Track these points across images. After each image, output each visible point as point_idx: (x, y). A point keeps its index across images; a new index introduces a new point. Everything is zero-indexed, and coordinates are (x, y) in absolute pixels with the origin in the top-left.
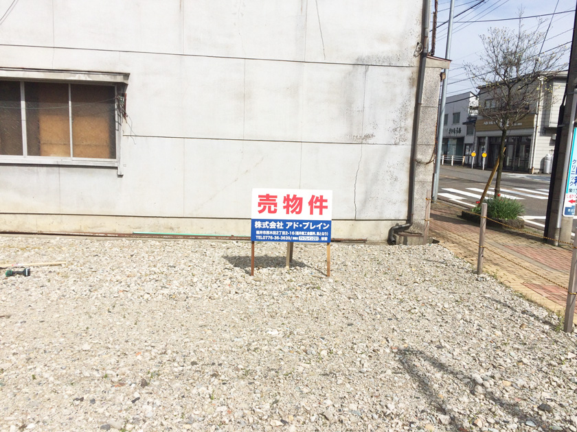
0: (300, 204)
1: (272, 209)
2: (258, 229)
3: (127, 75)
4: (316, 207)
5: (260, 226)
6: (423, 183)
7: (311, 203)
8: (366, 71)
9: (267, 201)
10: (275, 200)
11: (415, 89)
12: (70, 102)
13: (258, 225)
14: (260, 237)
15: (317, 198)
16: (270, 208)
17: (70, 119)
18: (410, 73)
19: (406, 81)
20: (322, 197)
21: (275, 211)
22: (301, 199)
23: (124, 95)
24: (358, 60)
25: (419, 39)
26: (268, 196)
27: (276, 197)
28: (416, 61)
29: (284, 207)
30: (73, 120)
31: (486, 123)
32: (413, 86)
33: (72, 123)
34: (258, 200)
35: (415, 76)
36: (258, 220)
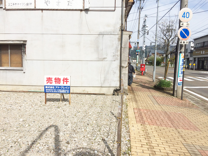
0: (60, 81)
1: (51, 82)
2: (46, 89)
3: (26, 41)
4: (65, 81)
5: (47, 88)
6: (125, 74)
7: (63, 80)
8: (103, 37)
9: (49, 79)
10: (52, 79)
11: (120, 42)
12: (9, 50)
13: (46, 87)
14: (47, 91)
15: (65, 78)
16: (50, 82)
17: (9, 55)
18: (118, 36)
19: (117, 40)
20: (67, 78)
21: (52, 83)
22: (60, 79)
23: (25, 47)
24: (100, 33)
25: (121, 25)
26: (49, 78)
27: (52, 78)
28: (120, 33)
29: (55, 82)
30: (10, 55)
31: (196, 52)
32: (119, 41)
33: (10, 56)
34: (46, 79)
35: (120, 38)
36: (46, 86)
